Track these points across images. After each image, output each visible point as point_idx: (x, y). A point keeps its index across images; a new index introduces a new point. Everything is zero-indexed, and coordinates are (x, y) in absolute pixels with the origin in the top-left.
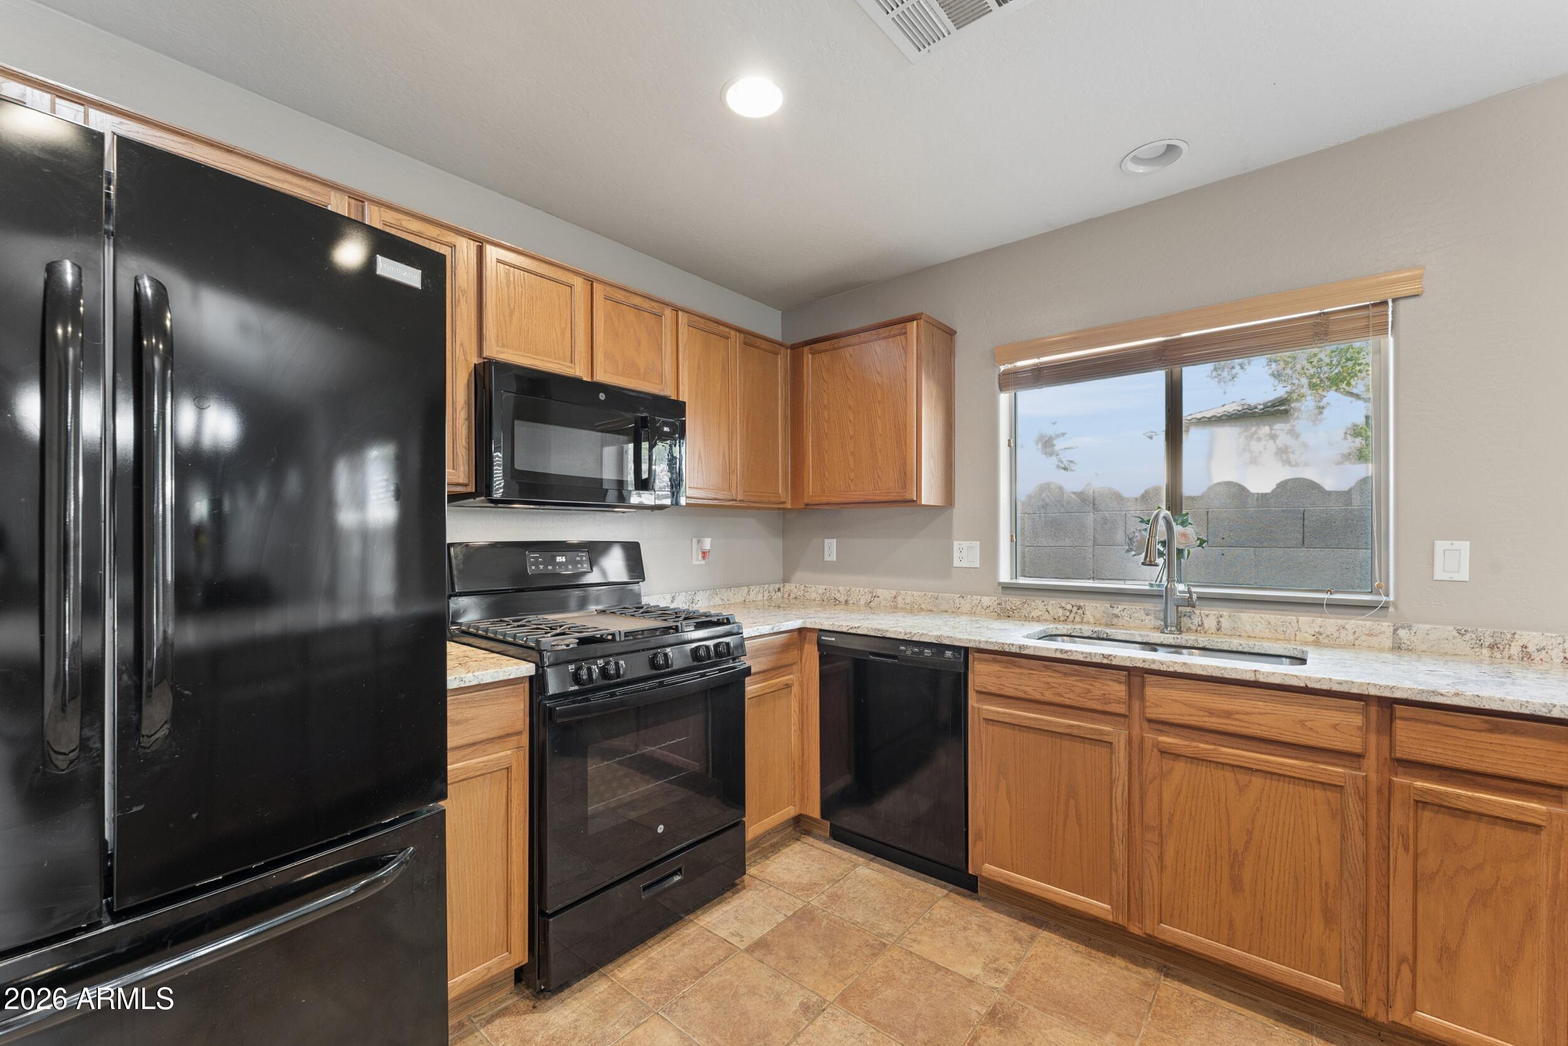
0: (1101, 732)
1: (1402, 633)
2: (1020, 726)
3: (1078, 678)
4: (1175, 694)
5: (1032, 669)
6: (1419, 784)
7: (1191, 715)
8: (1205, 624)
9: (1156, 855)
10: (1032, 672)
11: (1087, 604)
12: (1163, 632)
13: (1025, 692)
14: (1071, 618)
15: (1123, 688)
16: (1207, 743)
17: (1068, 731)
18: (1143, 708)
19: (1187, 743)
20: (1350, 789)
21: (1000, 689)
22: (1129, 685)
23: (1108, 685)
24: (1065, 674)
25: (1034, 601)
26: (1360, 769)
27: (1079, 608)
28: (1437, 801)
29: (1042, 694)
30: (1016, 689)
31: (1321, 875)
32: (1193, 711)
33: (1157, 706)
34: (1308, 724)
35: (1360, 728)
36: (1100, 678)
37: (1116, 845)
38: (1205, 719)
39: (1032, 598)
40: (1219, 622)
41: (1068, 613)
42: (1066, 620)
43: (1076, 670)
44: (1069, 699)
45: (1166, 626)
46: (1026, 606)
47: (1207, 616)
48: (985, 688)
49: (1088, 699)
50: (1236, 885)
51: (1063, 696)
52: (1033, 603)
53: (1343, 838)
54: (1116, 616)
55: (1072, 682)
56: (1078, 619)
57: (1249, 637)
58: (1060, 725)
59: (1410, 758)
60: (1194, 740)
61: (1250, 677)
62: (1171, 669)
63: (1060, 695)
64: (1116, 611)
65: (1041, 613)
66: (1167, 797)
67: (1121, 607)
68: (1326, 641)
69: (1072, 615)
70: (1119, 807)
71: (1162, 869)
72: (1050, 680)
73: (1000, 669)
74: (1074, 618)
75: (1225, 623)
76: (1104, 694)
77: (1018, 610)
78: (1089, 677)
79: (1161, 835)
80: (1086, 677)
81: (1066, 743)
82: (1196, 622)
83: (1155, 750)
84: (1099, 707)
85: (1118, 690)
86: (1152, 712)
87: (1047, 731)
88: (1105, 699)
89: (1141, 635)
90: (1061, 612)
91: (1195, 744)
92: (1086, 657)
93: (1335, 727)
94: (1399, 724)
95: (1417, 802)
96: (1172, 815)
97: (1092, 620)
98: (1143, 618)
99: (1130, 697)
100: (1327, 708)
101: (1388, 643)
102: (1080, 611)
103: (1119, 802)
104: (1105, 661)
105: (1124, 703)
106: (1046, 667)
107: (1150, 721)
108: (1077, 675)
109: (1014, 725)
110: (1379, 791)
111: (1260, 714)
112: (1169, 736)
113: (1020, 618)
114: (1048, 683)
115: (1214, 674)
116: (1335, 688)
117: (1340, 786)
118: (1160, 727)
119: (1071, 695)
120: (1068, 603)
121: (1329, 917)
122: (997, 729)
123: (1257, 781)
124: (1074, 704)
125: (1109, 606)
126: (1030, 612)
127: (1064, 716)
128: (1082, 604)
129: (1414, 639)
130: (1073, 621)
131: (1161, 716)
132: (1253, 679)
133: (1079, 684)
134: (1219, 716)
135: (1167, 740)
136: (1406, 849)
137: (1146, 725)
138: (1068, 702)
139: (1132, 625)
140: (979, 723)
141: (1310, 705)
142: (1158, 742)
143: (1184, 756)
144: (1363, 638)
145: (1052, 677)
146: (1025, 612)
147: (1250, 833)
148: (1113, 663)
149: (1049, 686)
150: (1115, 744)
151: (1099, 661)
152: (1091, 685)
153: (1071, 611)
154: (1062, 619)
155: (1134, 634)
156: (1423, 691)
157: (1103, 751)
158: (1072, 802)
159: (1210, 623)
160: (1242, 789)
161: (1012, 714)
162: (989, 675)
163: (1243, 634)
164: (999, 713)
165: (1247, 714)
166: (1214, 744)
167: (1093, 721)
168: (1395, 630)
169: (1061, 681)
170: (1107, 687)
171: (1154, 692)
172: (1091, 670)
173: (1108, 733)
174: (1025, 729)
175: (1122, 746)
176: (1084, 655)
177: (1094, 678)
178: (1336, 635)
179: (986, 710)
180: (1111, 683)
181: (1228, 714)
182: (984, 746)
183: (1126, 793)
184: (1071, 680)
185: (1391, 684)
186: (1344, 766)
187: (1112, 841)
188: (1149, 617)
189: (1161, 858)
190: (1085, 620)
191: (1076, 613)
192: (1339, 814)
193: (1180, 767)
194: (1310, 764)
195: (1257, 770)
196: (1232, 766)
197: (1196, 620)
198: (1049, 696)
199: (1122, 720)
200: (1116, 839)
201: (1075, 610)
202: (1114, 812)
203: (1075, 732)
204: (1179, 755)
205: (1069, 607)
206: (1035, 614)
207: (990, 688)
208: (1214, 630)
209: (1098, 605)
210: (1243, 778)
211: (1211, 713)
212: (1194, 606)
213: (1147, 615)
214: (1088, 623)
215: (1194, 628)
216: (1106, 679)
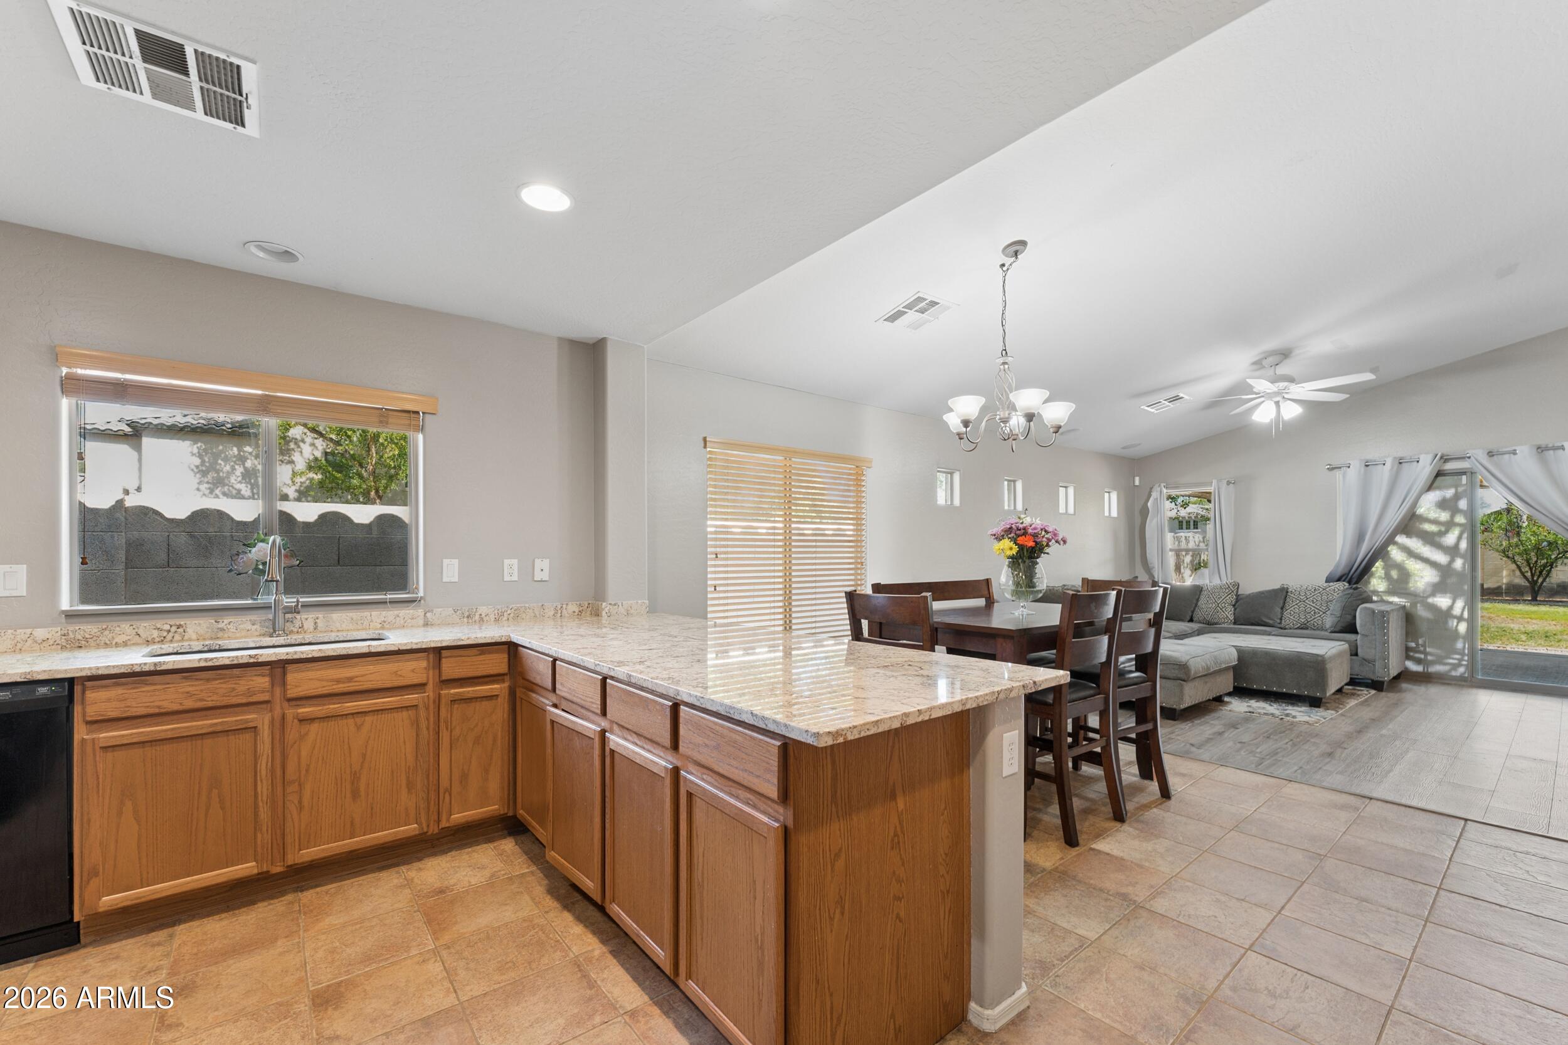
0: (247, 721)
1: (428, 615)
2: (151, 741)
3: (221, 681)
4: (312, 674)
5: (168, 684)
6: (452, 691)
7: (324, 687)
8: (305, 627)
9: (296, 802)
10: (168, 686)
11: (188, 622)
12: (271, 636)
13: (159, 707)
14: (169, 637)
15: (267, 679)
16: (334, 704)
17: (211, 730)
18: (285, 691)
19: (320, 708)
20: (421, 706)
21: (125, 712)
22: (272, 676)
23: (253, 680)
24: (208, 680)
25: (119, 626)
26: (425, 692)
27: (179, 627)
28: (460, 697)
29: (181, 704)
30: (148, 707)
31: (406, 762)
32: (325, 683)
33: (296, 686)
34: (399, 673)
35: (425, 668)
36: (245, 676)
37: (261, 809)
38: (334, 687)
39: (115, 624)
40: (316, 623)
41: (165, 634)
42: (162, 641)
43: (220, 674)
44: (212, 701)
45: (275, 631)
46: (107, 632)
47: (307, 619)
48: (102, 715)
49: (233, 696)
50: (355, 794)
51: (205, 700)
52: (118, 629)
53: (417, 735)
54: (222, 630)
55: (215, 686)
56: (177, 637)
57: (338, 631)
58: (202, 727)
59: (452, 677)
60: (324, 705)
61: (366, 650)
62: (310, 656)
63: (202, 700)
64: (221, 625)
65: (129, 637)
66: (304, 753)
67: (226, 621)
68: (388, 626)
69: (171, 635)
70: (264, 777)
71: (301, 808)
72: (190, 689)
73: (125, 691)
74: (173, 637)
75: (320, 624)
76: (249, 689)
77: (95, 638)
78: (233, 678)
79: (300, 785)
80: (231, 678)
81: (208, 742)
82: (297, 626)
83: (296, 721)
84: (244, 701)
85: (261, 681)
86: (291, 693)
87: (187, 736)
88: (250, 692)
89: (254, 641)
90: (155, 633)
91: (327, 707)
92: (233, 660)
93: (413, 671)
94: (444, 660)
95: (451, 701)
96: (308, 766)
97: (194, 637)
98: (249, 628)
99: (273, 685)
100: (408, 660)
101: (421, 622)
102: (181, 630)
103: (264, 773)
104: (252, 660)
105: (268, 691)
106: (185, 678)
107: (289, 700)
108: (221, 679)
109: (143, 742)
110: (434, 702)
111: (371, 674)
112: (305, 708)
113: (98, 646)
114: (188, 693)
115: (342, 653)
116: (415, 647)
117: (416, 706)
118: (298, 703)
119: (215, 698)
120: (164, 624)
121: (410, 786)
122: (120, 754)
123: (369, 719)
124: (218, 704)
125: (213, 621)
126: (113, 638)
127: (206, 718)
128: (182, 623)
129: (434, 618)
130: (171, 641)
131: (301, 693)
132: (367, 651)
133: (224, 686)
134: (344, 683)
135: (305, 710)
136: (447, 729)
137: (286, 704)
138: (210, 704)
139: (238, 635)
140: (94, 755)
141: (398, 661)
142: (298, 714)
143: (318, 718)
144: (409, 621)
145: (193, 685)
146: (104, 639)
147: (364, 756)
148: (260, 660)
149: (189, 695)
150: (260, 726)
151: (246, 661)
152: (235, 684)
153: (169, 631)
154: (157, 640)
155: (247, 642)
156: (455, 640)
157: (248, 736)
158: (215, 791)
159: (309, 625)
160: (359, 727)
161: (142, 732)
162: (109, 700)
163: (334, 629)
164: (123, 736)
165: (363, 676)
166: (339, 703)
167: (237, 714)
168: (425, 614)
169: (203, 687)
170: (251, 682)
171: (292, 677)
172: (236, 671)
173: (252, 721)
174: (158, 743)
175: (266, 727)
176: (231, 659)
177: (238, 677)
178: (394, 621)
179: (104, 738)
180: (255, 678)
181: (350, 679)
182: (101, 777)
183: (270, 764)
184: (215, 684)
185: (441, 639)
186: (417, 693)
187: (256, 806)
188: (255, 627)
189: (300, 802)
190: (186, 638)
191: (176, 632)
192: (416, 723)
193: (314, 727)
194: (399, 698)
195: (369, 712)
196: (352, 714)
197: (298, 623)
198: (189, 704)
199: (264, 706)
200: (261, 804)
201: (173, 629)
202: (259, 783)
203: (219, 728)
204: (314, 719)
205: (167, 627)
206: (119, 639)
207: (109, 714)
208: (312, 628)
209: (201, 622)
210: (359, 720)
211: (338, 681)
212: (298, 613)
213: (253, 625)
214: (190, 640)
215: (295, 630)
216: (251, 676)
